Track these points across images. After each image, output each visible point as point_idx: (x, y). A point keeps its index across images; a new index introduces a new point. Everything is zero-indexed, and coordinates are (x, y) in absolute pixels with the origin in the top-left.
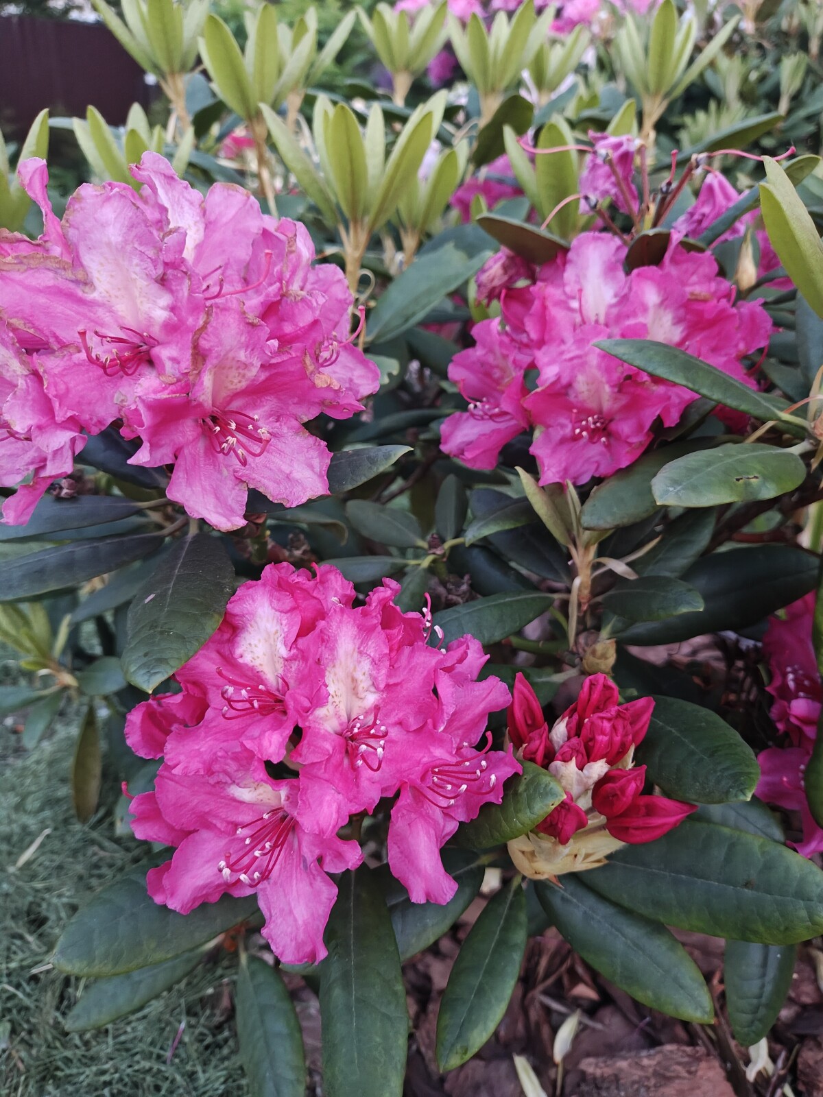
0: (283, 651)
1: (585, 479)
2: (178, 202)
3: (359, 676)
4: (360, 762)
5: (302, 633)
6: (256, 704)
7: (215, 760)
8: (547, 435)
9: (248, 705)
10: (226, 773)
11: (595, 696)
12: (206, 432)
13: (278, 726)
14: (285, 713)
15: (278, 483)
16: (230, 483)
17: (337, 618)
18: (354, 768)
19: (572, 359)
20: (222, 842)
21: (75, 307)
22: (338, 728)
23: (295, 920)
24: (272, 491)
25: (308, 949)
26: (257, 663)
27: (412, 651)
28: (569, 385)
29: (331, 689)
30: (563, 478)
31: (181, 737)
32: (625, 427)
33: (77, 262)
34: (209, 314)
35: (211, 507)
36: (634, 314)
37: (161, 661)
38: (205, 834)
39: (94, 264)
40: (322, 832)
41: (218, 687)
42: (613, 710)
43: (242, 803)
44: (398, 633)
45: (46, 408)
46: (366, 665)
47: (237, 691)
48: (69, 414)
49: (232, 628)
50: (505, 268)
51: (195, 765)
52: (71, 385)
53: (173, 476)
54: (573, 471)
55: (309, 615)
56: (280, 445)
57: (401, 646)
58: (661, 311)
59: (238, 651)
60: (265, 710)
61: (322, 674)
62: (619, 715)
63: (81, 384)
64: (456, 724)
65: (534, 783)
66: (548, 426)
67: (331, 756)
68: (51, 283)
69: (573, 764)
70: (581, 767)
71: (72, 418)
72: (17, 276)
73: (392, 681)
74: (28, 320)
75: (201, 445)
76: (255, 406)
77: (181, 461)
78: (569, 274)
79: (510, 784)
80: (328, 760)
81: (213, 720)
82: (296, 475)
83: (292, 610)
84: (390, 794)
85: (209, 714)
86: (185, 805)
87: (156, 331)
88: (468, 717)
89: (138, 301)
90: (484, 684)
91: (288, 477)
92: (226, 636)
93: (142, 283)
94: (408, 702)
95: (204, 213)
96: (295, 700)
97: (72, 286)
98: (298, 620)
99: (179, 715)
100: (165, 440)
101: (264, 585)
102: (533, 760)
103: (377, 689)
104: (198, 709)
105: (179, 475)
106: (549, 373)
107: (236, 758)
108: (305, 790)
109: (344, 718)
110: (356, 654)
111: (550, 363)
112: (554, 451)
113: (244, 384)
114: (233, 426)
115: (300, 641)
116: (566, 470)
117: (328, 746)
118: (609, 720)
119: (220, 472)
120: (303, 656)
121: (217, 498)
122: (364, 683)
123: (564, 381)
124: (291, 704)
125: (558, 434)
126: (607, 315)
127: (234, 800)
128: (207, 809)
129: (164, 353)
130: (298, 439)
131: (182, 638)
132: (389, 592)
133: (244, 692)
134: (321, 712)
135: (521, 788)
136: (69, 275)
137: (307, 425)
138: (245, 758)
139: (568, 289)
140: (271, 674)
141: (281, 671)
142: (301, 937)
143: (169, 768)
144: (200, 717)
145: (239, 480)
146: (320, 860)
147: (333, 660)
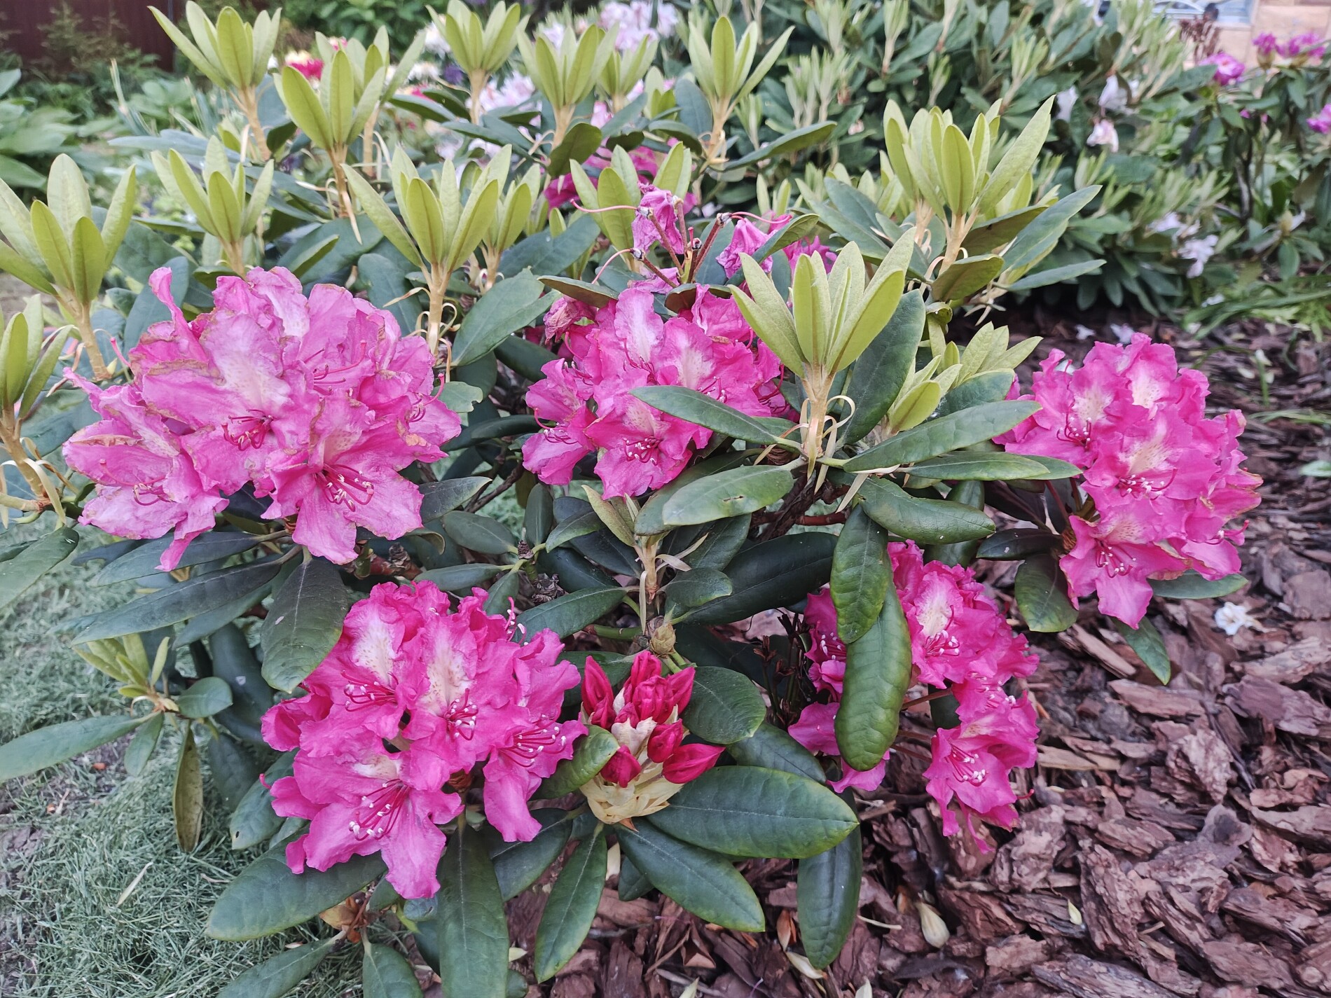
0: (393, 654)
1: (642, 491)
2: (288, 307)
3: (454, 668)
4: (457, 734)
5: (406, 639)
6: (373, 697)
7: (343, 742)
8: (608, 456)
9: (366, 699)
10: (351, 753)
11: (642, 669)
12: (320, 484)
13: (390, 712)
14: (396, 703)
15: (381, 520)
16: (342, 523)
17: (434, 625)
18: (453, 740)
19: (622, 394)
20: (350, 812)
21: (210, 395)
22: (440, 712)
23: (413, 865)
24: (377, 527)
25: (424, 887)
26: (371, 665)
27: (496, 646)
28: (624, 414)
29: (433, 680)
30: (622, 492)
31: (313, 729)
32: (670, 447)
33: (211, 364)
34: (322, 405)
35: (328, 546)
36: (670, 356)
37: (296, 668)
38: (335, 807)
39: (224, 365)
40: (429, 788)
41: (340, 687)
42: (654, 679)
43: (365, 778)
44: (483, 633)
45: (194, 479)
46: (459, 660)
47: (358, 688)
48: (213, 483)
49: (349, 639)
50: (568, 312)
51: (326, 749)
52: (210, 457)
53: (297, 524)
54: (632, 484)
55: (411, 623)
56: (381, 490)
57: (487, 641)
58: (693, 352)
59: (355, 657)
60: (379, 702)
61: (424, 668)
62: (659, 682)
63: (217, 456)
64: (537, 701)
65: (597, 741)
66: (609, 448)
67: (434, 733)
68: (190, 380)
69: (628, 723)
70: (634, 726)
71: (216, 486)
72: (164, 378)
73: (480, 671)
74: (173, 410)
75: (316, 494)
76: (358, 461)
77: (302, 512)
78: (619, 321)
79: (578, 743)
80: (432, 736)
81: (337, 713)
82: (395, 513)
83: (397, 621)
84: (482, 759)
85: (333, 709)
86: (318, 783)
87: (276, 410)
88: (547, 694)
89: (262, 390)
90: (559, 667)
91: (388, 515)
92: (344, 646)
93: (266, 378)
94: (495, 687)
95: (308, 310)
96: (404, 691)
97: (207, 381)
98: (403, 628)
99: (308, 712)
100: (288, 496)
101: (373, 602)
102: (599, 724)
103: (470, 678)
104: (323, 706)
105: (301, 522)
106: (606, 405)
107: (359, 738)
108: (415, 758)
109: (444, 703)
110: (451, 652)
111: (608, 395)
112: (616, 468)
113: (349, 446)
114: (342, 479)
115: (406, 645)
116: (626, 484)
117: (432, 725)
118: (651, 686)
119: (332, 515)
120: (408, 656)
121: (332, 537)
122: (458, 673)
123: (619, 412)
124: (401, 695)
125: (617, 454)
126: (652, 353)
127: (359, 776)
128: (336, 785)
129: (285, 427)
130: (395, 484)
131: (311, 649)
132: (476, 600)
133: (362, 688)
134: (425, 699)
135: (587, 746)
136: (205, 372)
137: (402, 473)
138: (366, 737)
139: (618, 333)
140: (383, 674)
141: (391, 670)
142: (418, 879)
143: (305, 753)
144: (327, 712)
145: (349, 521)
146: (430, 816)
147: (433, 657)
